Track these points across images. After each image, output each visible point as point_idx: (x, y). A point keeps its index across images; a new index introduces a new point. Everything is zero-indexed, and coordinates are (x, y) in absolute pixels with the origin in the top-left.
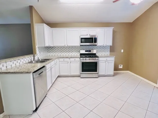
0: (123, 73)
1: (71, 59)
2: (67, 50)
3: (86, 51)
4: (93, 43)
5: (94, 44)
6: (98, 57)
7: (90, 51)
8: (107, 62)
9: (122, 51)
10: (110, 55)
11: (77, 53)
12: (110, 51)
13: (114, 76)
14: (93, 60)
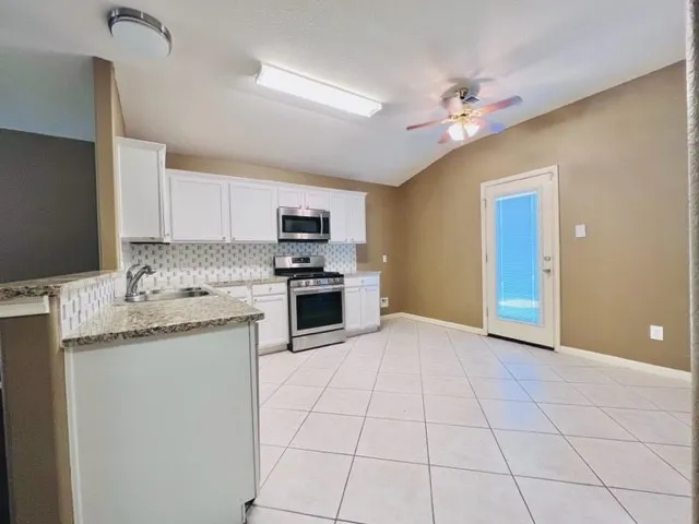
0: (395, 320)
1: (254, 287)
2: (225, 259)
3: (295, 261)
4: (319, 232)
5: (321, 236)
6: (342, 276)
7: (307, 260)
8: (363, 290)
9: (385, 259)
10: (358, 269)
11: (262, 269)
12: (358, 261)
13: (379, 329)
14: (331, 287)
